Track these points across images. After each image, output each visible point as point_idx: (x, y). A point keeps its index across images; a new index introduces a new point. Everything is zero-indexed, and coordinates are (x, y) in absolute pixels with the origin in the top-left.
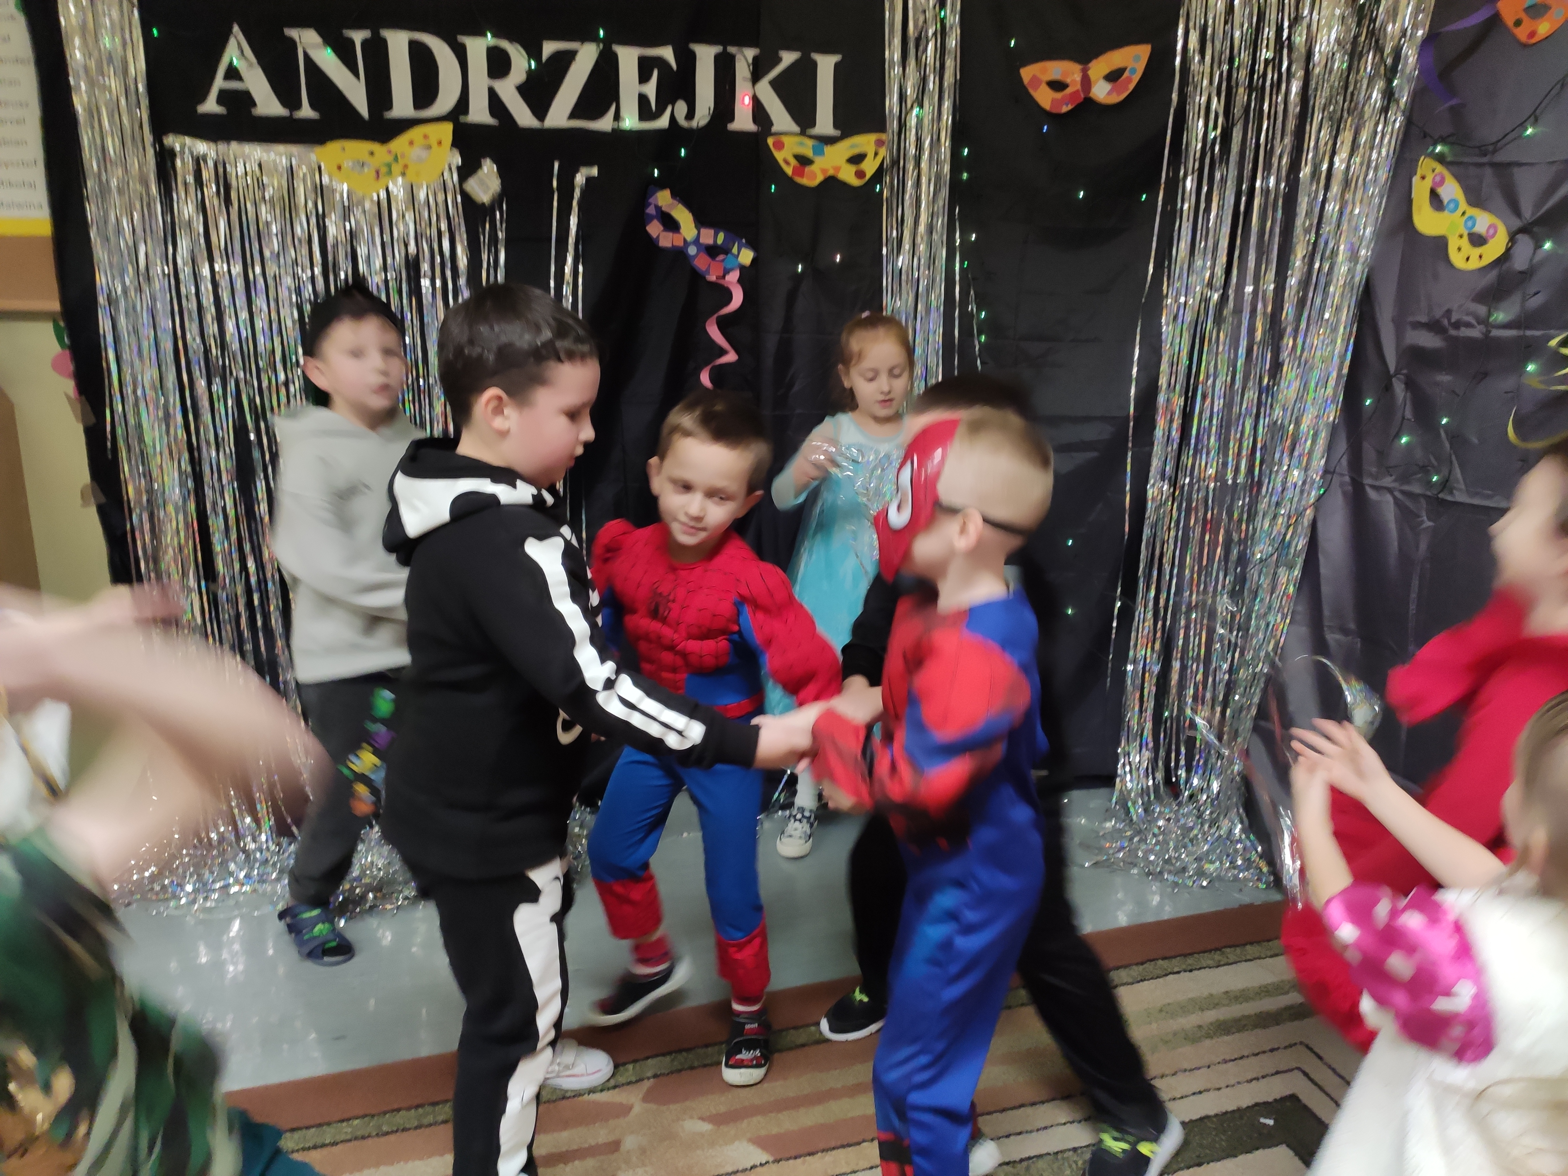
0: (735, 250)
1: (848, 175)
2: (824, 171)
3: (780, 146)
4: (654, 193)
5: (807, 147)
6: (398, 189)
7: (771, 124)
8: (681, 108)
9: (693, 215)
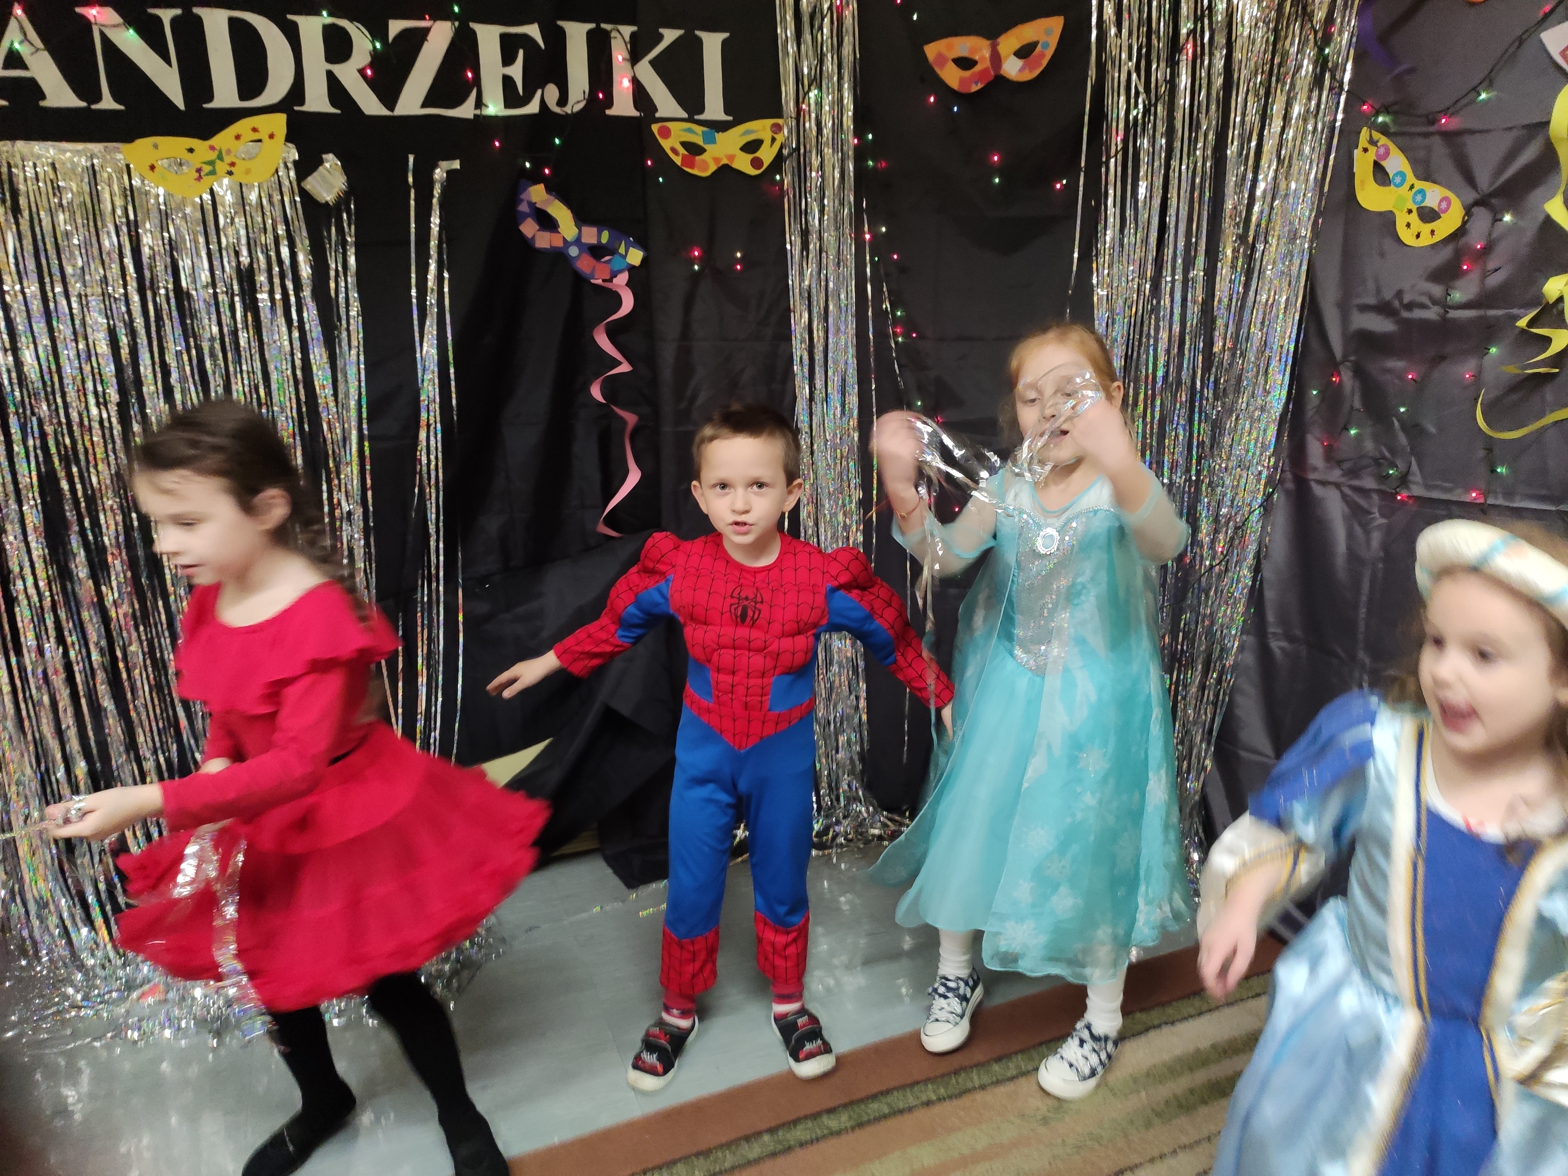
0: (622, 250)
1: (743, 164)
2: (716, 160)
3: (666, 133)
4: (525, 189)
5: (697, 134)
6: (225, 190)
7: (656, 110)
8: (552, 92)
9: (572, 212)
